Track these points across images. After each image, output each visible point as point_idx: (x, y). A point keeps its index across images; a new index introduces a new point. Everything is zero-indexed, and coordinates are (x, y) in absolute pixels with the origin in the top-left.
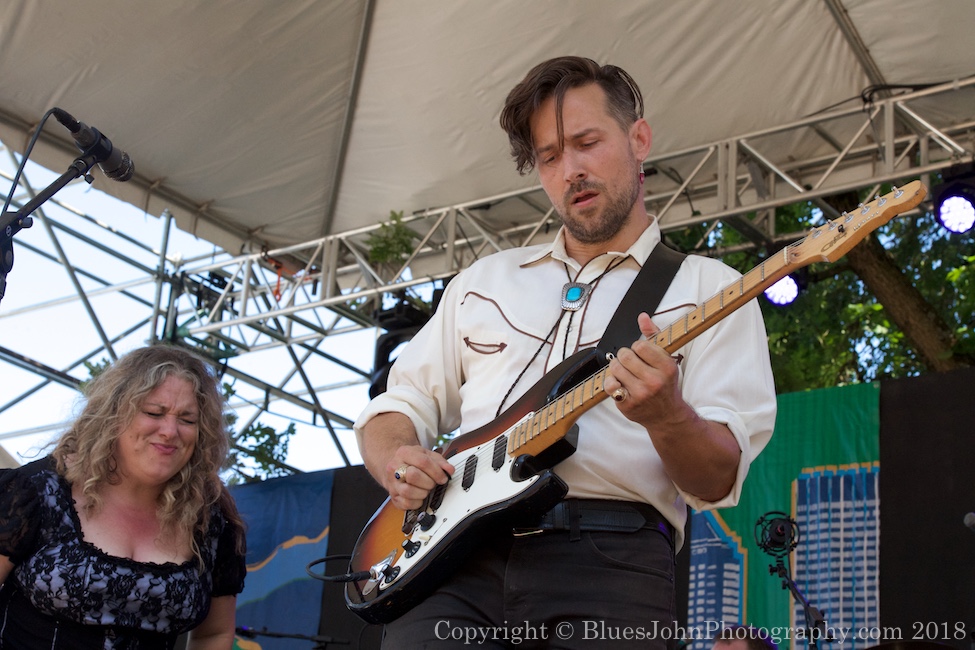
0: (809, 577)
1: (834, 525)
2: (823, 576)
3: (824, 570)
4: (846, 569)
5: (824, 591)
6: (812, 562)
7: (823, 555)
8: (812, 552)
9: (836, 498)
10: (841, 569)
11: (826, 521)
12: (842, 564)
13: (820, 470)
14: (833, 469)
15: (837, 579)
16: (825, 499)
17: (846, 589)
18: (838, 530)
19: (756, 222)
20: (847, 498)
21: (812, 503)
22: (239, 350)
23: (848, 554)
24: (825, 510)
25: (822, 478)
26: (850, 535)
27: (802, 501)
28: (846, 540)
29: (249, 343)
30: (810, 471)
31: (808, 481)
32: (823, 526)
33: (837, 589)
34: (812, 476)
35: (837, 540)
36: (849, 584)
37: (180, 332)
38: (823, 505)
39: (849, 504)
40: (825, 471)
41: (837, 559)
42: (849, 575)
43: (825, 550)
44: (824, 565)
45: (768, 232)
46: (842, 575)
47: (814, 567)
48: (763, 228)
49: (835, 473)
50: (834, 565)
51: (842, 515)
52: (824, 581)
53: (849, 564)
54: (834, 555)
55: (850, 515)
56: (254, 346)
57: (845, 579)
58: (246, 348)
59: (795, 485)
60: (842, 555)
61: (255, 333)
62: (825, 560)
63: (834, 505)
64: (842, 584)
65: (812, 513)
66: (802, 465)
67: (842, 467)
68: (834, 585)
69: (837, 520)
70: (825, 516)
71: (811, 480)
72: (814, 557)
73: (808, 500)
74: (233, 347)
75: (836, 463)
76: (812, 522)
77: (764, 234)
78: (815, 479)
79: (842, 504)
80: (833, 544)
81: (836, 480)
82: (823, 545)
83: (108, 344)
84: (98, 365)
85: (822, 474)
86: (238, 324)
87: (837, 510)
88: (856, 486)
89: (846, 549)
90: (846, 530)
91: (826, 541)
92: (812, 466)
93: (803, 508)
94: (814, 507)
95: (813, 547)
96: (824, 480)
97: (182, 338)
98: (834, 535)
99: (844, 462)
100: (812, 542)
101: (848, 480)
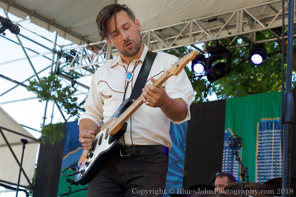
0: (262, 154)
1: (271, 138)
2: (266, 154)
3: (267, 152)
4: (274, 152)
5: (267, 159)
6: (263, 150)
7: (267, 148)
8: (263, 146)
9: (272, 129)
10: (273, 152)
11: (268, 136)
12: (273, 151)
13: (267, 119)
14: (271, 119)
15: (271, 155)
16: (268, 129)
17: (274, 159)
18: (272, 139)
19: (249, 37)
20: (275, 129)
21: (263, 130)
22: (80, 76)
23: (275, 147)
24: (268, 133)
25: (267, 122)
26: (276, 141)
27: (260, 129)
28: (275, 143)
29: (83, 74)
30: (263, 120)
31: (263, 123)
32: (267, 138)
33: (271, 159)
34: (264, 121)
35: (271, 143)
36: (275, 157)
37: (60, 70)
38: (267, 131)
39: (276, 131)
40: (268, 120)
41: (271, 149)
42: (275, 154)
43: (267, 146)
44: (267, 151)
45: (253, 40)
46: (273, 154)
47: (264, 151)
48: (252, 39)
49: (271, 121)
50: (270, 151)
51: (273, 134)
52: (267, 156)
53: (275, 151)
54: (270, 147)
55: (276, 134)
56: (85, 75)
57: (274, 156)
58: (82, 76)
59: (258, 124)
60: (273, 147)
61: (85, 71)
62: (267, 149)
63: (271, 131)
64: (273, 157)
65: (264, 133)
66: (261, 118)
67: (274, 119)
68: (270, 157)
69: (272, 136)
70: (268, 135)
71: (264, 123)
72: (264, 148)
73: (262, 129)
74: (78, 75)
75: (272, 117)
76: (264, 137)
77: (252, 41)
78: (265, 122)
79: (273, 131)
80: (270, 144)
81: (272, 123)
82: (267, 144)
83: (37, 74)
84: (32, 81)
85: (267, 121)
86: (80, 68)
87: (272, 133)
88: (278, 125)
89: (274, 146)
90: (274, 139)
91: (268, 143)
92: (264, 118)
93: (261, 132)
94: (264, 132)
95: (263, 145)
96: (268, 123)
97: (61, 72)
98: (271, 141)
99: (275, 117)
100: (263, 143)
101: (276, 123)
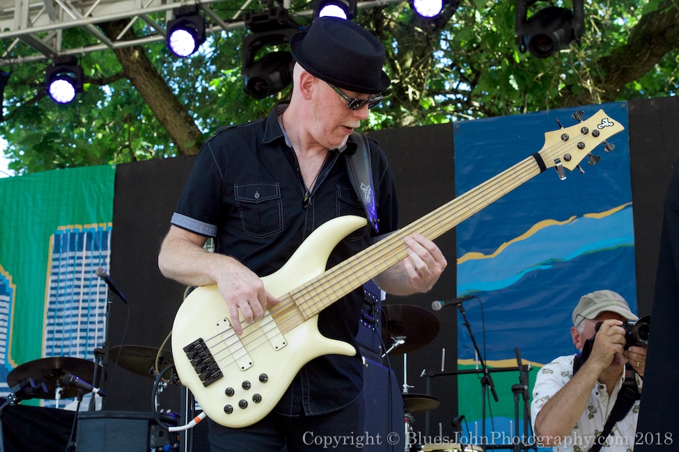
0: (58, 306)
1: (77, 269)
2: (67, 305)
3: (69, 301)
4: (84, 301)
5: (68, 316)
6: (61, 295)
7: (69, 291)
8: (61, 288)
9: (80, 249)
10: (81, 301)
11: (72, 265)
12: (81, 297)
13: (70, 227)
14: (79, 227)
15: (77, 308)
16: (72, 249)
17: (83, 316)
18: (80, 272)
19: (45, 41)
20: (88, 249)
21: (63, 252)
23: (86, 290)
24: (72, 258)
25: (71, 234)
26: (89, 276)
27: (57, 250)
28: (86, 279)
30: (64, 229)
31: (62, 236)
32: (70, 269)
33: (77, 315)
34: (65, 232)
35: (79, 279)
36: (85, 312)
38: (70, 254)
39: (89, 253)
40: (74, 229)
41: (78, 294)
42: (86, 305)
43: (70, 287)
44: (68, 298)
45: (56, 48)
46: (81, 305)
47: (62, 299)
48: (52, 45)
49: (81, 231)
50: (75, 298)
51: (84, 261)
52: (68, 309)
53: (86, 297)
54: (77, 290)
55: (89, 261)
57: (83, 308)
59: (52, 238)
60: (82, 290)
62: (70, 294)
63: (78, 254)
64: (80, 312)
65: (63, 259)
66: (58, 224)
67: (86, 226)
68: (75, 312)
69: (80, 265)
70: (72, 261)
71: (64, 235)
72: (63, 291)
73: (61, 250)
75: (82, 224)
76: (63, 266)
77: (52, 49)
78: (67, 234)
79: (84, 253)
80: (76, 283)
81: (81, 235)
82: (69, 283)
85: (72, 231)
87: (80, 258)
88: (95, 241)
89: (85, 286)
90: (86, 272)
91: (71, 280)
92: (65, 225)
93: (57, 256)
94: (65, 255)
95: (62, 284)
96: (73, 235)
98: (77, 276)
99: (88, 223)
100: (62, 281)
101: (90, 236)
